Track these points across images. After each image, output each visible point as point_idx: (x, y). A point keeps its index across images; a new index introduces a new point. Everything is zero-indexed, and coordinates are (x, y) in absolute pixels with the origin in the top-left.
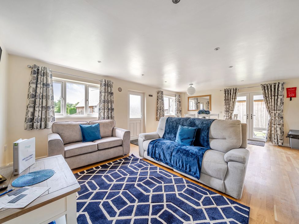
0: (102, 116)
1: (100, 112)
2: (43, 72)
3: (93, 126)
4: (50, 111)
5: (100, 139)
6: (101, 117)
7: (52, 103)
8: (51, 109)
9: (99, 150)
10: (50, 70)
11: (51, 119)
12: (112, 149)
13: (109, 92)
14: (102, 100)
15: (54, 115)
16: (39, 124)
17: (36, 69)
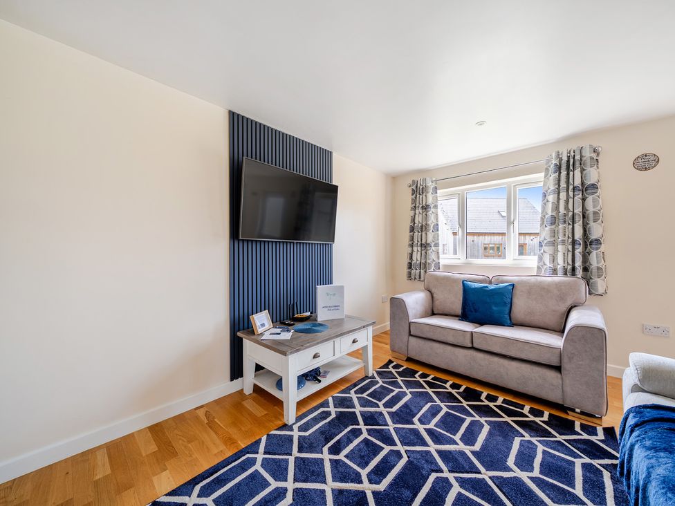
0: (549, 264)
1: (542, 251)
2: (421, 187)
3: (492, 287)
4: (431, 250)
5: (504, 326)
6: (545, 267)
7: (434, 237)
8: (433, 248)
9: (473, 348)
10: (434, 179)
11: (433, 265)
12: (515, 364)
13: (574, 189)
14: (547, 216)
15: (438, 258)
16: (418, 271)
17: (414, 187)
